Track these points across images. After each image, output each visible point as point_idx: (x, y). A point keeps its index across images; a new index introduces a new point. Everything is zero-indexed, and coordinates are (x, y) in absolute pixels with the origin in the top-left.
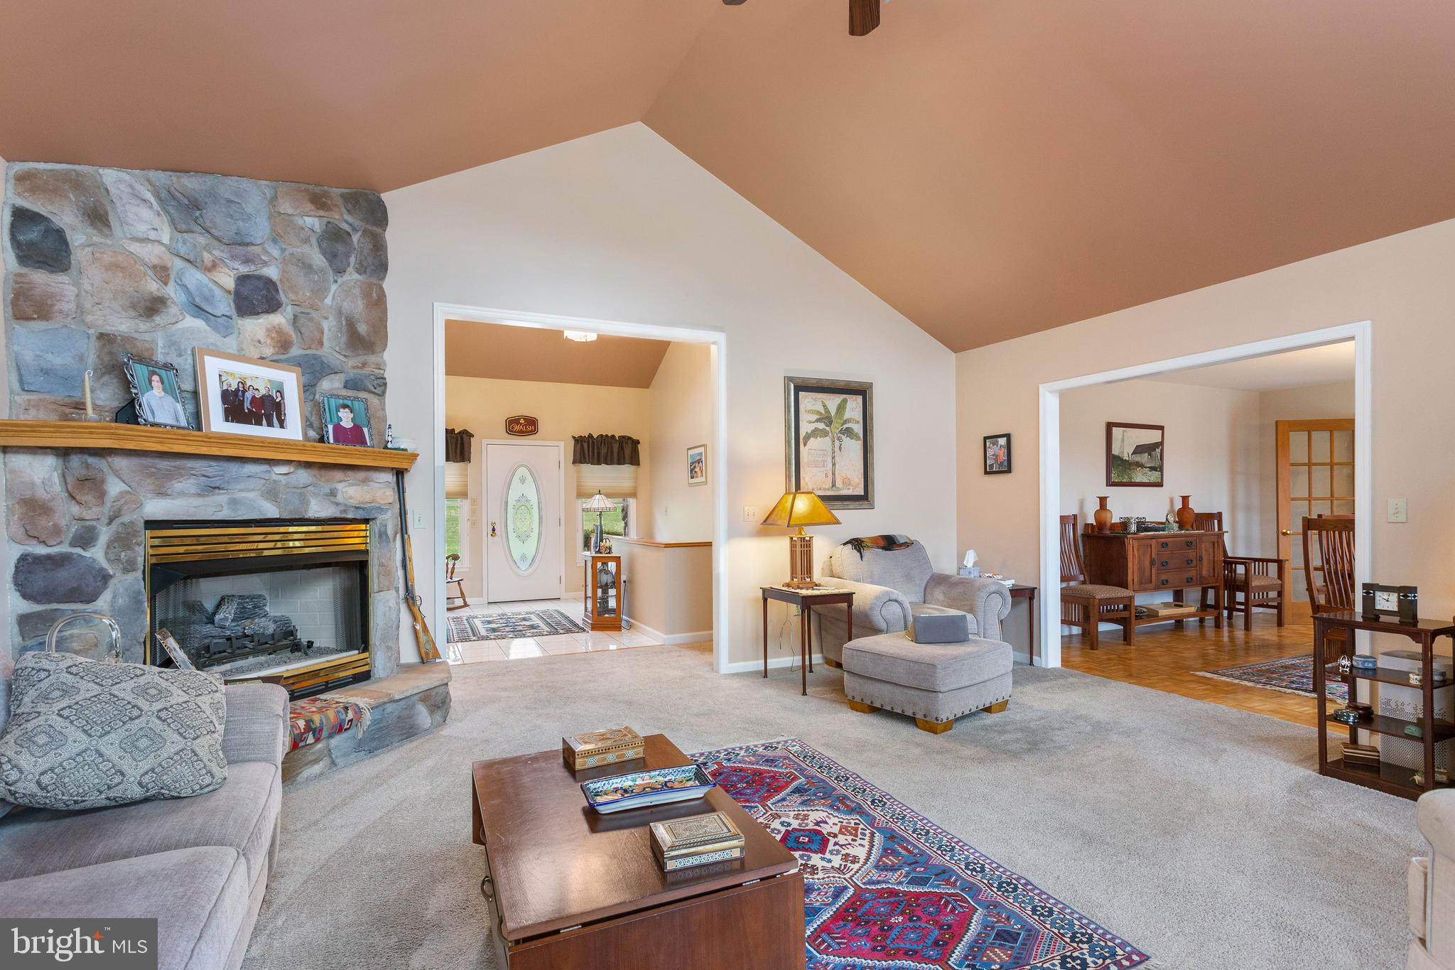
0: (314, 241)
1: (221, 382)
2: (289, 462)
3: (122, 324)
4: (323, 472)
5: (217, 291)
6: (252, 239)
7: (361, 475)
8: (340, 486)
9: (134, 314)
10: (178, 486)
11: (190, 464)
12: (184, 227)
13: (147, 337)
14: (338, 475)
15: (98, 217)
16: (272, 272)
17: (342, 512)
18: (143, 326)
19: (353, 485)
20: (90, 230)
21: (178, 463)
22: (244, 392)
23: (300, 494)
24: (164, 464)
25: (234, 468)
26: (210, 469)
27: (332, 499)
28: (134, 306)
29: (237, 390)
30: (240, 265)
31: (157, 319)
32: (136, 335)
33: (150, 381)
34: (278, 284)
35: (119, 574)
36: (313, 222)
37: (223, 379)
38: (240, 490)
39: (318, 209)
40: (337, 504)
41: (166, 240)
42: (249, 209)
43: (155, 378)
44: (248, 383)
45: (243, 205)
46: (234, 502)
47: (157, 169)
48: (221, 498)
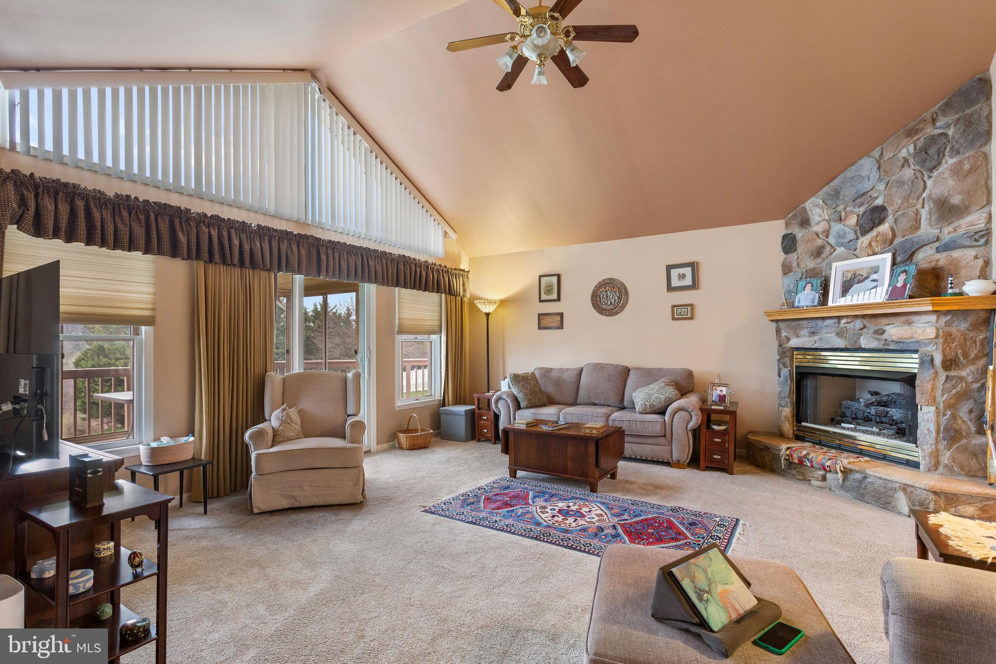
0: (911, 161)
1: (844, 277)
2: (847, 316)
3: (811, 264)
4: (873, 320)
5: (847, 230)
6: (865, 190)
7: (903, 318)
8: (887, 328)
9: (812, 258)
10: (804, 332)
11: (801, 323)
12: (835, 206)
13: (821, 265)
14: (885, 321)
15: (805, 222)
16: (879, 202)
17: (883, 345)
18: (819, 261)
19: (898, 326)
20: (803, 230)
21: (798, 323)
22: (854, 279)
23: (857, 334)
24: (794, 324)
25: (820, 323)
26: (811, 324)
27: (877, 336)
28: (812, 255)
29: (851, 279)
30: (859, 208)
31: (823, 256)
32: (818, 266)
33: (805, 287)
34: (885, 204)
35: (783, 368)
36: (907, 150)
37: (845, 275)
38: (826, 333)
39: (913, 137)
40: (879, 340)
41: (827, 218)
42: (864, 173)
43: (810, 285)
44: (858, 273)
45: (862, 174)
46: (821, 339)
47: (824, 186)
48: (816, 338)
